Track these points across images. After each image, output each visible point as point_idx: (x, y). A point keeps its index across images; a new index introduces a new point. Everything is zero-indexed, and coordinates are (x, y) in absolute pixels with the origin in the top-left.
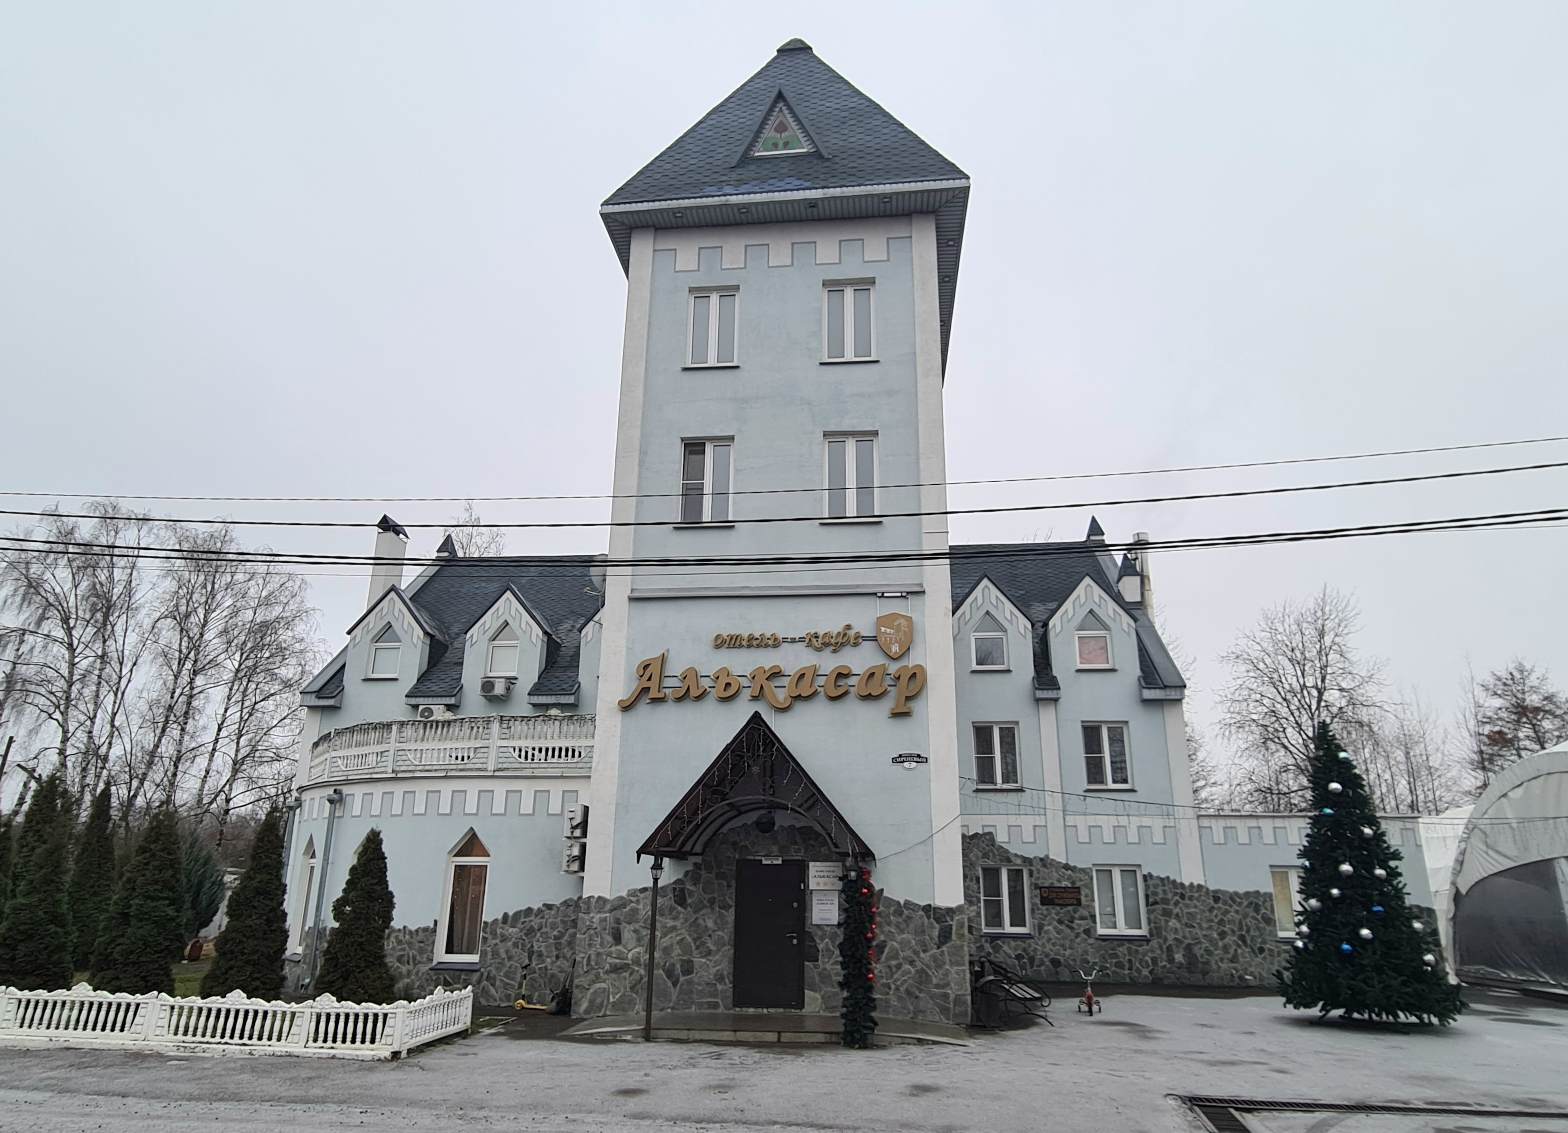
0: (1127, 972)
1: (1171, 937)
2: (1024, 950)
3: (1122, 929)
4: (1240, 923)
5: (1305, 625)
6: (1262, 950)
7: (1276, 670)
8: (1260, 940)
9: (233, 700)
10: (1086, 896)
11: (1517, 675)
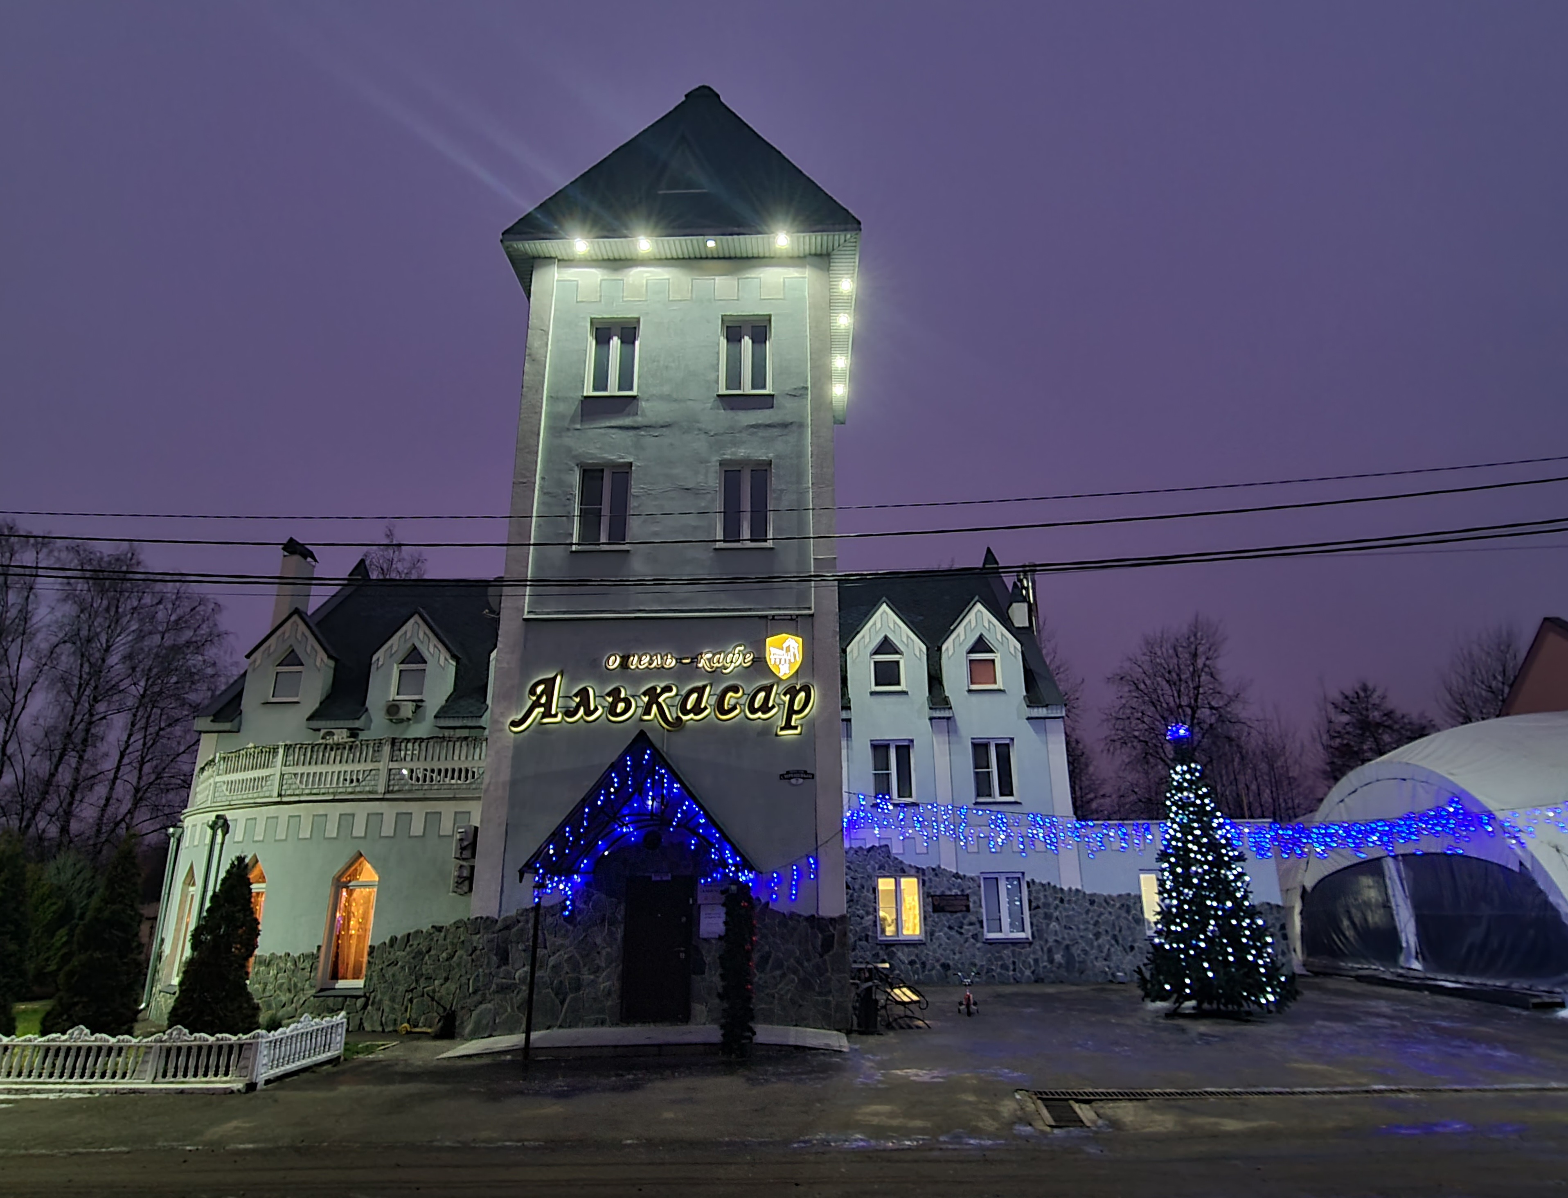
0: (1011, 973)
1: (1051, 939)
2: (917, 956)
3: (1007, 933)
4: (1114, 925)
5: (1180, 649)
6: (1132, 948)
7: (1155, 690)
8: (1130, 939)
9: (137, 727)
10: (975, 902)
11: (1362, 694)
